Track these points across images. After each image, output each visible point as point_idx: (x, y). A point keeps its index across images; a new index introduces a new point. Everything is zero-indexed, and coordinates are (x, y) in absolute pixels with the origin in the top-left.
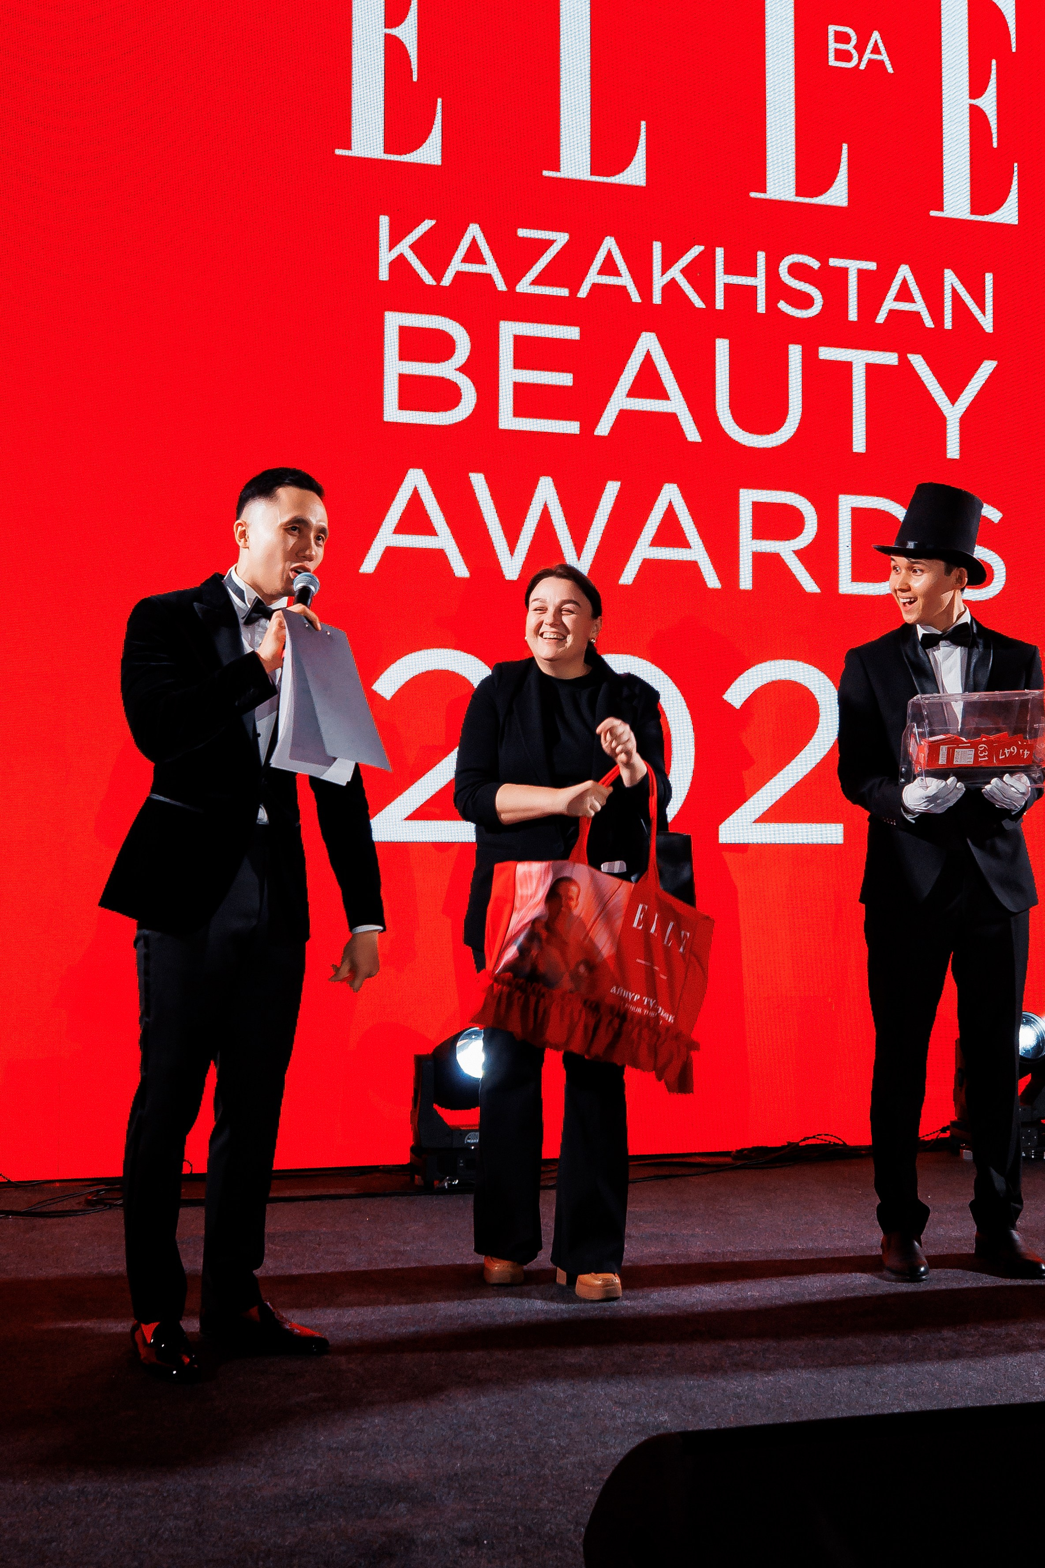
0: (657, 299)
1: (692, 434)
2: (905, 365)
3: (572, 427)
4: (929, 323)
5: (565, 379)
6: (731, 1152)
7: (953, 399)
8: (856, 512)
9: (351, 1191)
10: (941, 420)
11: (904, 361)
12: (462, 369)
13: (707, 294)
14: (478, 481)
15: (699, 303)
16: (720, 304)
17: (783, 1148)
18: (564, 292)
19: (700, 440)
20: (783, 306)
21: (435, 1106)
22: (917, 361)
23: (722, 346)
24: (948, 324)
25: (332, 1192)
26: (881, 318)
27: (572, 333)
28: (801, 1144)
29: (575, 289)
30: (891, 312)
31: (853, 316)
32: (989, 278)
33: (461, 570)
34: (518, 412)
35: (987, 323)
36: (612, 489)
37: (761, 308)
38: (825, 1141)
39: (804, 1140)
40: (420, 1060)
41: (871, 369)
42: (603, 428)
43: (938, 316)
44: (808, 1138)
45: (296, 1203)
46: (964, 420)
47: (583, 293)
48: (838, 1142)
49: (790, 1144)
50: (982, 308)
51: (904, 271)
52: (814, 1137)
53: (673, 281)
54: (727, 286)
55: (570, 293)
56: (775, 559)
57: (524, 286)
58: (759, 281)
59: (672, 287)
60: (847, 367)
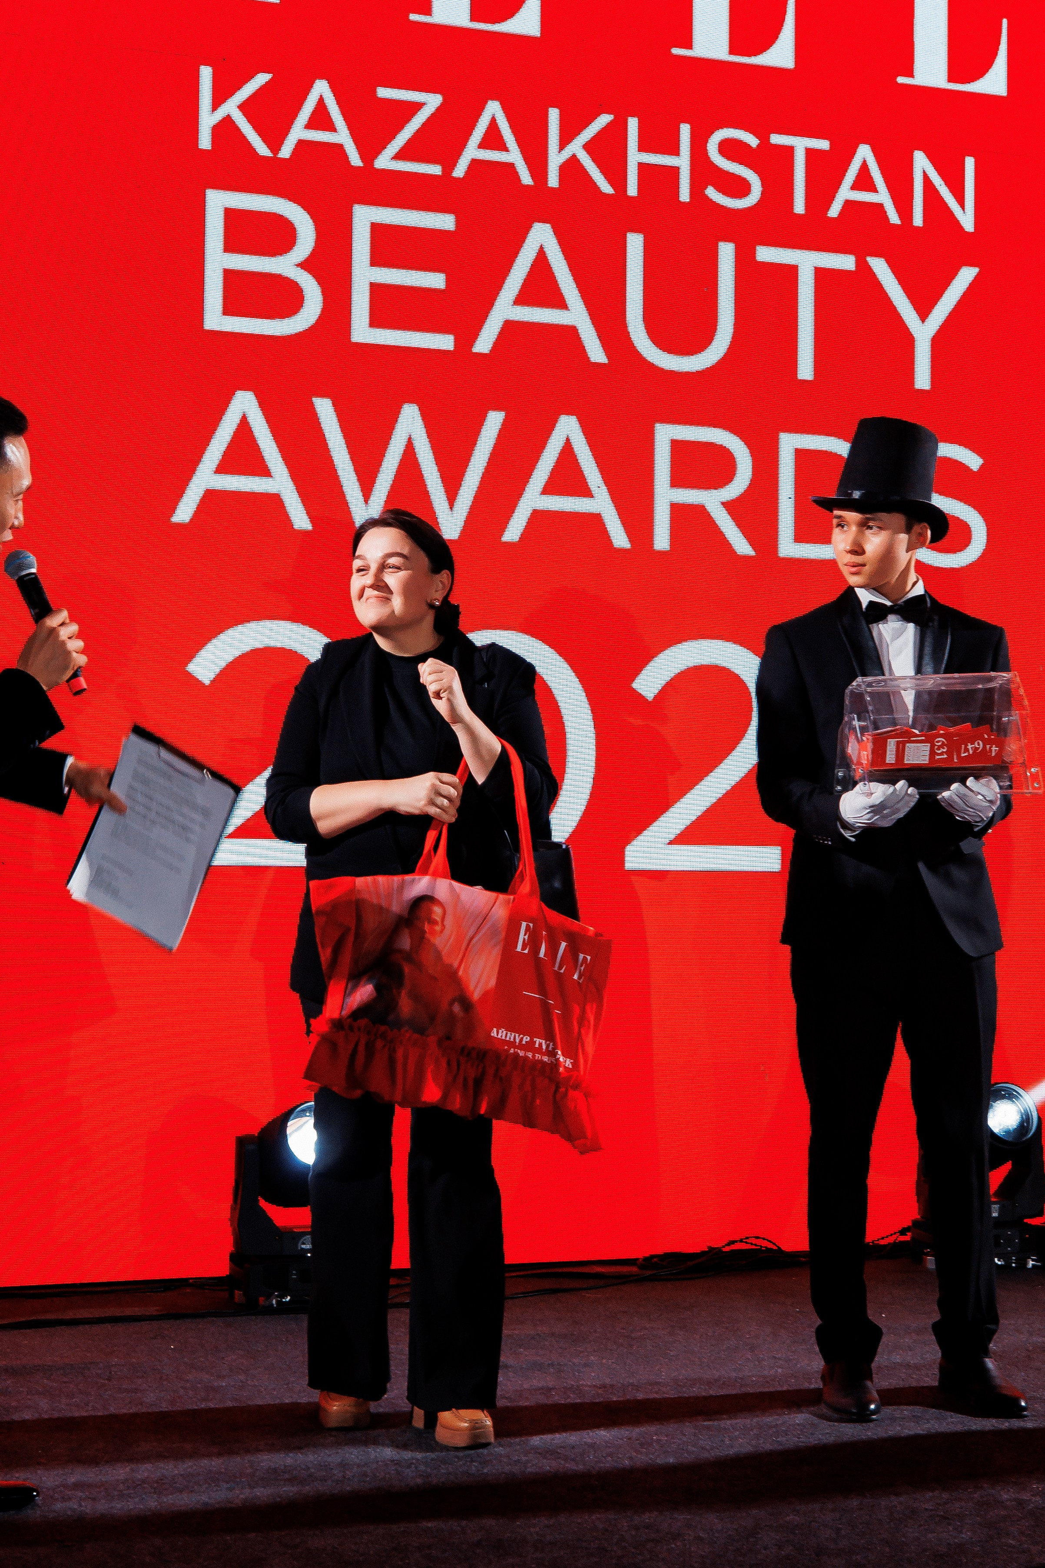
0: (553, 181)
1: (596, 353)
2: (864, 271)
3: (444, 342)
4: (894, 218)
5: (435, 280)
6: (637, 1259)
7: (923, 314)
8: (801, 455)
9: (152, 1310)
10: (909, 340)
11: (862, 264)
12: (304, 265)
13: (617, 177)
14: (324, 408)
15: (606, 188)
16: (632, 190)
17: (703, 1253)
18: (435, 170)
19: (606, 361)
20: (711, 193)
21: (263, 1203)
22: (879, 267)
23: (635, 243)
24: (918, 220)
25: (128, 1312)
26: (834, 211)
27: (445, 222)
28: (724, 1250)
29: (449, 164)
30: (848, 204)
31: (799, 207)
32: (970, 163)
33: (300, 520)
34: (375, 321)
35: (967, 220)
36: (494, 420)
37: (685, 195)
38: (756, 1245)
39: (729, 1244)
40: (242, 1142)
41: (820, 273)
42: (484, 344)
43: (906, 210)
44: (733, 1242)
45: (81, 1328)
46: (937, 341)
47: (459, 172)
48: (770, 1246)
49: (711, 1249)
50: (961, 200)
51: (864, 153)
52: (741, 1241)
53: (574, 159)
54: (641, 166)
55: (443, 170)
56: (700, 511)
57: (384, 161)
58: (683, 161)
59: (572, 167)
60: (791, 271)
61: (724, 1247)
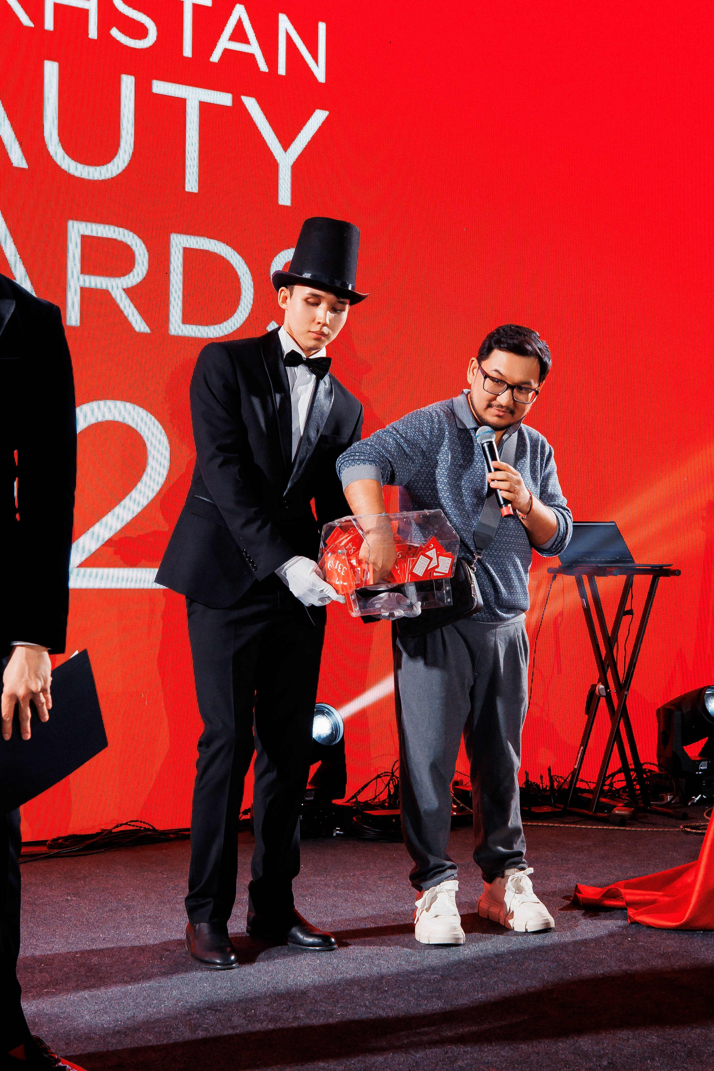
1: (18, 159)
2: (238, 105)
4: (263, 67)
6: (47, 841)
7: (286, 144)
8: (188, 253)
10: (274, 165)
11: (237, 102)
13: (36, 13)
15: (26, 20)
16: (49, 24)
17: (98, 834)
19: (26, 167)
20: (115, 33)
22: (251, 104)
23: (52, 68)
24: (282, 71)
26: (215, 57)
28: (113, 831)
30: (227, 52)
31: (188, 51)
32: (322, 27)
35: (320, 73)
37: (93, 33)
38: (137, 826)
39: (117, 827)
41: (204, 107)
44: (121, 825)
46: (296, 167)
48: (147, 826)
49: (104, 831)
50: (315, 56)
51: (240, 11)
52: (126, 824)
54: (57, 5)
58: (91, 4)
60: (182, 102)
61: (114, 828)
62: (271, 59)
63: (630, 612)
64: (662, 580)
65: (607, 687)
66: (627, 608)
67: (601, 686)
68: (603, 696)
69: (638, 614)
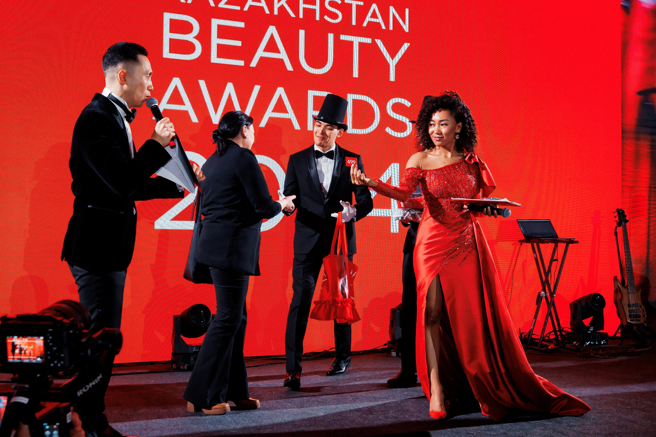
0: (276, 13)
1: (289, 67)
2: (374, 43)
3: (241, 63)
4: (383, 27)
5: (238, 43)
7: (393, 57)
8: (354, 101)
9: (147, 371)
10: (388, 65)
11: (373, 41)
12: (196, 38)
13: (296, 11)
14: (202, 83)
15: (293, 15)
16: (301, 16)
17: (323, 352)
18: (238, 8)
19: (292, 70)
20: (326, 18)
21: (182, 337)
22: (379, 42)
23: (302, 33)
24: (391, 28)
25: (138, 371)
26: (365, 24)
27: (241, 25)
30: (369, 22)
31: (354, 23)
32: (407, 10)
33: (194, 119)
34: (219, 56)
35: (406, 28)
36: (257, 89)
37: (318, 18)
39: (330, 349)
40: (175, 318)
41: (361, 44)
42: (254, 64)
45: (123, 376)
46: (398, 66)
47: (246, 9)
49: (325, 351)
50: (404, 22)
51: (374, 6)
53: (282, 6)
54: (304, 9)
55: (241, 8)
57: (222, 5)
58: (317, 7)
59: (282, 8)
60: (351, 43)
61: (329, 350)
62: (387, 24)
63: (556, 260)
64: (570, 245)
65: (546, 293)
66: (555, 258)
67: (543, 293)
68: (544, 297)
69: (560, 261)
